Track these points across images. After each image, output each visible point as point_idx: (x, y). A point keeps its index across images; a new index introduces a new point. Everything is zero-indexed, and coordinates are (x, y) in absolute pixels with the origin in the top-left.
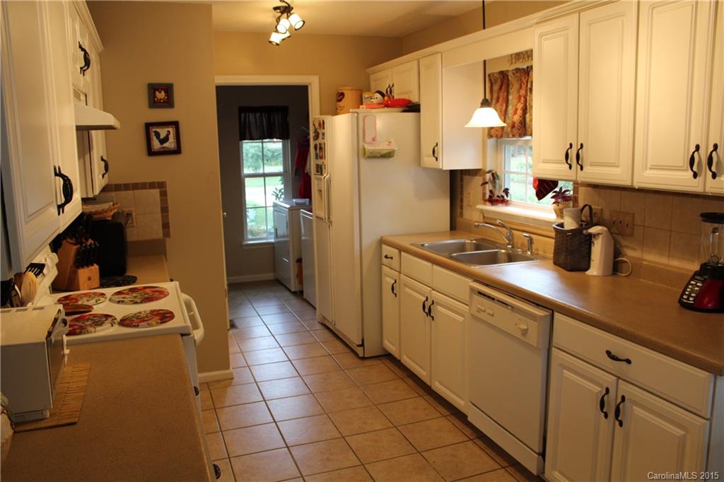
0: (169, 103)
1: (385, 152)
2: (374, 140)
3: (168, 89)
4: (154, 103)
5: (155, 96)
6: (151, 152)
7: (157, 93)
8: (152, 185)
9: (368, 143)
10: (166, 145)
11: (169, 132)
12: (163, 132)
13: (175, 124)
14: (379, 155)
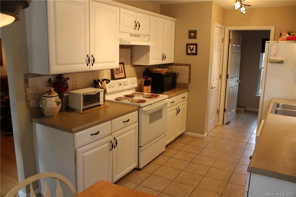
0: (195, 37)
1: (278, 61)
2: (275, 55)
3: (195, 32)
4: (190, 37)
5: (191, 35)
6: (187, 54)
7: (191, 34)
8: (187, 65)
9: (272, 56)
10: (192, 52)
11: (193, 47)
12: (192, 47)
13: (196, 45)
14: (276, 62)
